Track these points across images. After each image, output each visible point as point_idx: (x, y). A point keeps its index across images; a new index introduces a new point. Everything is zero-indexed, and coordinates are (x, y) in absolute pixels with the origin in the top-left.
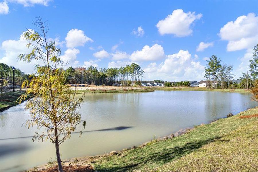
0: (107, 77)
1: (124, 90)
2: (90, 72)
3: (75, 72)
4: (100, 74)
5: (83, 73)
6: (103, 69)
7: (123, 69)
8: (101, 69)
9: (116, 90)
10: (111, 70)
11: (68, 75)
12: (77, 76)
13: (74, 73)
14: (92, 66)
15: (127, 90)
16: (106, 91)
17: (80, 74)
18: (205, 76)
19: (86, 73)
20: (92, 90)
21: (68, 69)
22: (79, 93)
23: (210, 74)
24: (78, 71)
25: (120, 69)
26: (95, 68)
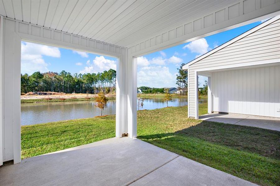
0: (83, 83)
1: (86, 98)
2: (62, 78)
3: (43, 77)
4: (74, 80)
5: (54, 79)
6: (78, 75)
7: (101, 74)
8: (75, 75)
9: (76, 98)
10: (87, 76)
11: (34, 81)
12: (45, 82)
13: (42, 79)
14: (64, 71)
15: (89, 98)
16: (64, 99)
17: (49, 80)
18: (176, 84)
19: (57, 79)
20: (47, 99)
21: (33, 74)
22: (30, 102)
23: (181, 81)
24: (47, 77)
25: (98, 74)
26: (69, 73)
